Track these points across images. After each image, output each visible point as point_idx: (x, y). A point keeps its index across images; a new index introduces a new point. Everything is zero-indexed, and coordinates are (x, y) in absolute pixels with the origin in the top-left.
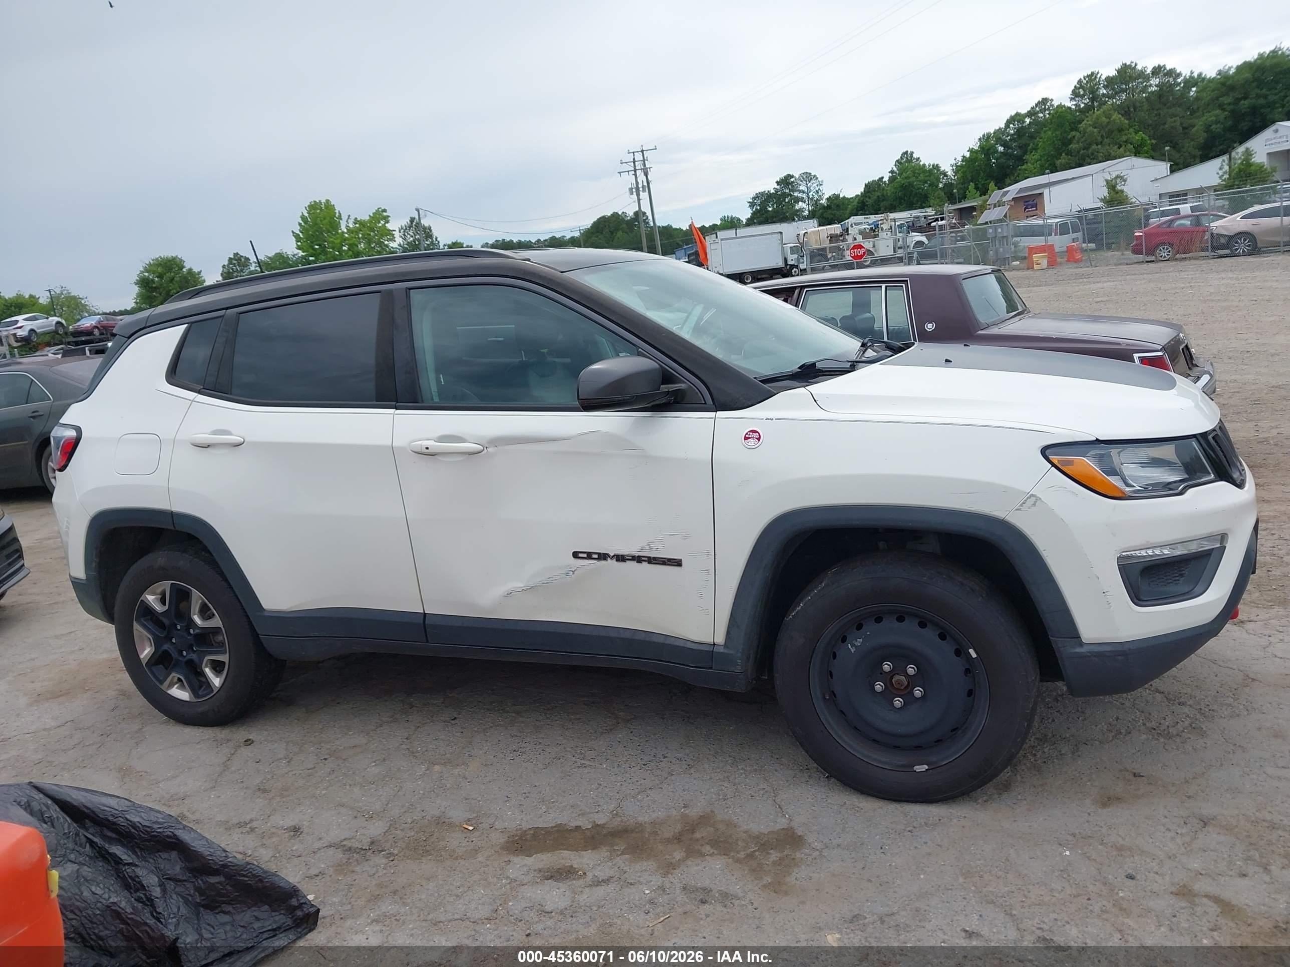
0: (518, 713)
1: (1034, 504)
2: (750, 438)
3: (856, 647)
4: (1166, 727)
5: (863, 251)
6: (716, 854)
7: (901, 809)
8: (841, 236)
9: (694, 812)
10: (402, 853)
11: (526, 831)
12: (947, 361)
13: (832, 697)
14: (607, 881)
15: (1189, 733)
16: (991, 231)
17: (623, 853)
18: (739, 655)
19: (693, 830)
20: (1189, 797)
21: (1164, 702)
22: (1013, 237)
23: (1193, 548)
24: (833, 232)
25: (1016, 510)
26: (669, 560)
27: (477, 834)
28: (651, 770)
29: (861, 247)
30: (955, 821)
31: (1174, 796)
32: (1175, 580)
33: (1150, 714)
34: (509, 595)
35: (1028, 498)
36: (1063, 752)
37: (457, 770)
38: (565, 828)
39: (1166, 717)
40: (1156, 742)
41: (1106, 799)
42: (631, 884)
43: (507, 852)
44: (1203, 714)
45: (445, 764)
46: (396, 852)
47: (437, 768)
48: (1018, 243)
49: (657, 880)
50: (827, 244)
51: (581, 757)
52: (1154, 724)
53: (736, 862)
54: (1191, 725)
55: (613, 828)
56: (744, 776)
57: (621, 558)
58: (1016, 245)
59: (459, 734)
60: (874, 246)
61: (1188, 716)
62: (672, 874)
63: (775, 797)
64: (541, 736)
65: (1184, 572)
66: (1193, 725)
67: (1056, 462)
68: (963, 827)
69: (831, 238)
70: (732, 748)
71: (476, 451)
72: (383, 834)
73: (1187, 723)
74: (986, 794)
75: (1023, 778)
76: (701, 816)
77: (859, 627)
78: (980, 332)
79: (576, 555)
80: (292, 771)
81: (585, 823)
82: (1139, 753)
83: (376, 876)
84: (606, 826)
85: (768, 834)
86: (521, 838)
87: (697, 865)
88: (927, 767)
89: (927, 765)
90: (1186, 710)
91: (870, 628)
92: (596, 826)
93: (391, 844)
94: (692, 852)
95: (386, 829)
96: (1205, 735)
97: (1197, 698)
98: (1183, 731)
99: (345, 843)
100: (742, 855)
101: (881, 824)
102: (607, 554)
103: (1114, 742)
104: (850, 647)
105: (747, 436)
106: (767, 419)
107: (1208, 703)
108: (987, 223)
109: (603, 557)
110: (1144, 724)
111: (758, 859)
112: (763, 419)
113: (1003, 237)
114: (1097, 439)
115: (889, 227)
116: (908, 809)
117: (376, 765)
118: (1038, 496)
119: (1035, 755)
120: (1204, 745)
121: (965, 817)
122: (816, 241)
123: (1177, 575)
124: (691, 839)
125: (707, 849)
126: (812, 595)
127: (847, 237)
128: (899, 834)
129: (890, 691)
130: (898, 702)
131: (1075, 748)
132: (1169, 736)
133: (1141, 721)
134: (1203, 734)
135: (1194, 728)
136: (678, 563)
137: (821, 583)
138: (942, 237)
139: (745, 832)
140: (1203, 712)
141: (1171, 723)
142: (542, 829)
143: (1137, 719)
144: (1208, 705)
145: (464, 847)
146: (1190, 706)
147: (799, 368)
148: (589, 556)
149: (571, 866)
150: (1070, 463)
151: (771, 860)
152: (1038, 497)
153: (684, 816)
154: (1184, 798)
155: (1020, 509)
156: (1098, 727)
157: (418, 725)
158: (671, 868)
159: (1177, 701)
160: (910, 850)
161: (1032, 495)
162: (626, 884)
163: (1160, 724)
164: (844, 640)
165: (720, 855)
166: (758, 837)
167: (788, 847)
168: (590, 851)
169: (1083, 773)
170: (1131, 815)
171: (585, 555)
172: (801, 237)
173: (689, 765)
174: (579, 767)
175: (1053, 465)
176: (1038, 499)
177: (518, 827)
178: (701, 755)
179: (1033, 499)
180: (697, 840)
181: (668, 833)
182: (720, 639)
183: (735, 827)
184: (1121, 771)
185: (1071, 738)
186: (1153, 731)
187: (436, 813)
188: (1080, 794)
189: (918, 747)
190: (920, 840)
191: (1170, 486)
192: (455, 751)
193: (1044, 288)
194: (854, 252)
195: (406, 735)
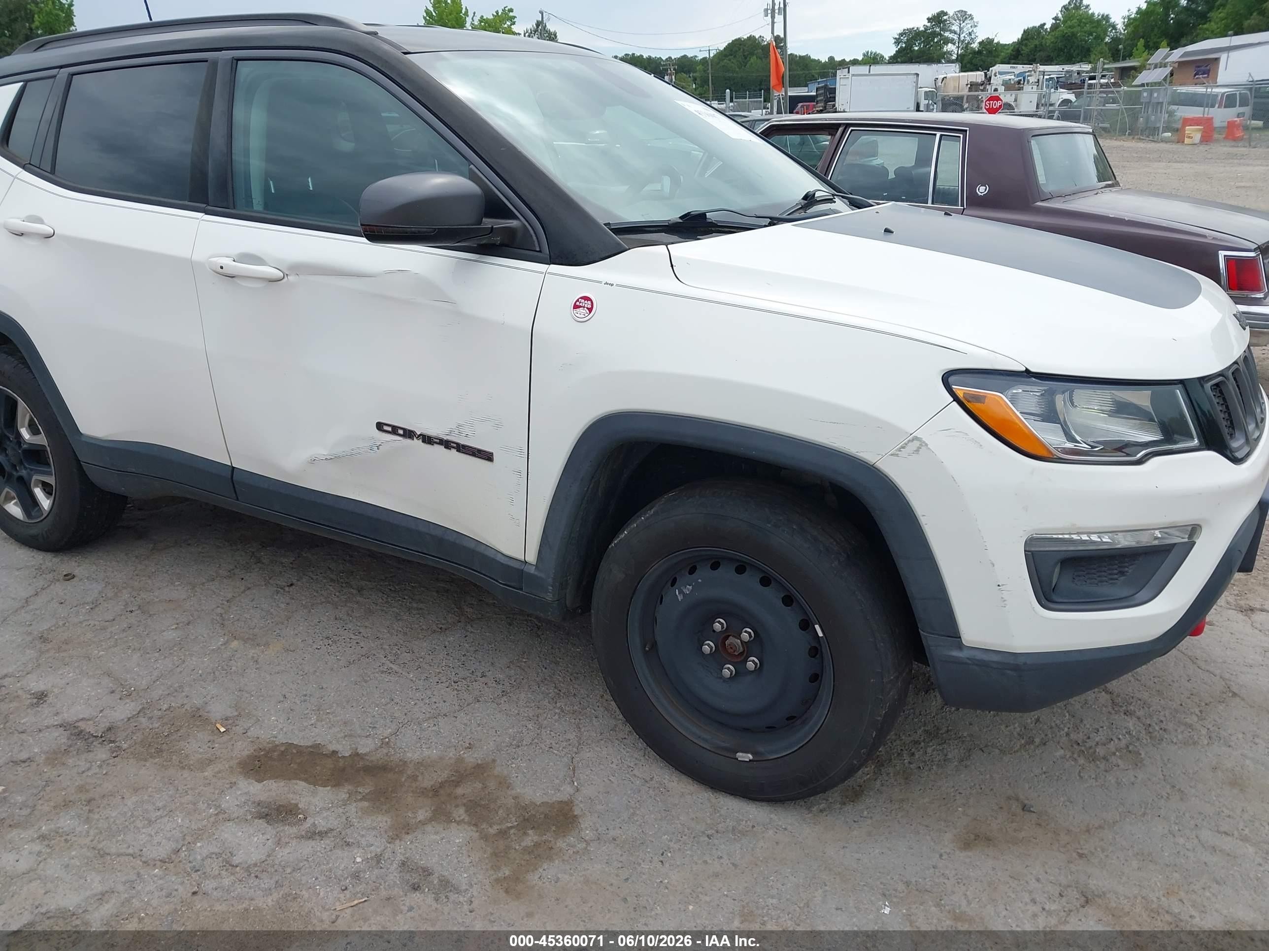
0: (360, 590)
1: (917, 451)
2: (581, 307)
3: (684, 595)
4: (1094, 744)
5: (998, 104)
6: (465, 823)
7: (714, 800)
8: (982, 85)
9: (472, 758)
10: (132, 749)
11: (278, 746)
12: (887, 231)
13: (652, 649)
14: (322, 834)
15: (1121, 757)
16: (1145, 94)
17: (364, 799)
18: (550, 580)
19: (458, 782)
20: (1081, 856)
21: (1106, 707)
22: (1170, 104)
23: (1145, 540)
24: (975, 80)
25: (892, 455)
26: (480, 451)
27: (226, 738)
28: (458, 691)
29: (997, 99)
30: (771, 832)
31: (1062, 849)
32: (1112, 579)
33: (1082, 721)
34: (313, 461)
35: (909, 441)
36: (950, 756)
37: (253, 651)
38: (321, 751)
39: (1100, 729)
40: (1073, 763)
41: (972, 837)
42: (348, 844)
43: (241, 770)
44: (1150, 732)
45: (245, 641)
46: (125, 746)
47: (235, 644)
48: (1174, 111)
49: (378, 845)
50: (965, 92)
51: (392, 658)
52: (1080, 737)
53: (482, 838)
54: (1128, 747)
55: (372, 761)
56: (557, 717)
57: (428, 440)
58: (1171, 114)
59: (283, 606)
60: (1016, 100)
61: (1129, 733)
62: (400, 840)
63: (576, 753)
64: (367, 624)
65: (1127, 569)
66: (1131, 748)
67: (960, 395)
68: (777, 843)
69: (971, 85)
70: (564, 677)
71: (274, 277)
72: (126, 720)
73: (1123, 743)
74: (827, 800)
75: (882, 785)
76: (478, 764)
77: (692, 571)
78: (1039, 204)
79: (380, 426)
80: (88, 620)
81: (344, 749)
82: (1044, 776)
83: (84, 775)
84: (367, 758)
85: (540, 806)
86: (265, 755)
87: (436, 833)
88: (751, 757)
89: (752, 754)
90: (1131, 723)
91: (704, 573)
92: (356, 755)
93: (128, 734)
94: (441, 815)
95: (134, 713)
96: (1139, 764)
97: (1151, 709)
98: (1114, 754)
99: (80, 724)
100: (492, 831)
101: (678, 819)
102: (412, 431)
103: (1019, 754)
104: (677, 593)
105: (578, 303)
106: (606, 283)
107: (1162, 718)
108: (1143, 85)
109: (409, 434)
110: (1068, 734)
111: (510, 840)
112: (601, 282)
113: (1158, 103)
114: (1027, 369)
115: (1036, 81)
116: (722, 802)
117: (176, 628)
118: (924, 440)
119: (913, 754)
120: (1133, 779)
121: (785, 829)
122: (955, 87)
123: (1115, 571)
124: (449, 795)
125: (460, 813)
126: (638, 522)
127: (988, 87)
128: (694, 837)
129: (722, 653)
130: (728, 670)
131: (967, 754)
132: (1093, 758)
133: (1066, 729)
134: (1137, 762)
135: (1130, 752)
136: (488, 457)
137: (650, 509)
138: (1090, 97)
139: (515, 798)
140: (1151, 730)
141: (1104, 738)
142: (296, 746)
143: (1062, 726)
144: (1162, 721)
145: (200, 754)
146: (1139, 718)
147: (680, 218)
148: (394, 430)
149: (297, 805)
150: (979, 399)
151: (524, 844)
152: (924, 442)
153: (460, 760)
154: (1075, 855)
155: (897, 455)
156: (1009, 728)
157: (249, 586)
158: (403, 831)
159: (1124, 708)
160: (696, 863)
161: (916, 438)
162: (341, 843)
163: (1089, 738)
164: (674, 583)
165: (469, 824)
166: (525, 808)
167: (554, 828)
168: (329, 788)
169: (960, 793)
170: (994, 869)
171: (390, 429)
172: (940, 81)
173: (503, 691)
174: (382, 672)
175: (956, 399)
176: (923, 444)
177: (272, 739)
178: (525, 680)
179: (916, 444)
180: (456, 798)
181: (427, 781)
182: (532, 557)
183: (508, 788)
184: (1009, 798)
185: (968, 739)
186: (1075, 746)
187: (197, 702)
188: (943, 823)
189: (746, 730)
190: (714, 851)
191: (1126, 450)
192: (266, 626)
193: (1185, 165)
194: (990, 104)
195: (230, 596)
